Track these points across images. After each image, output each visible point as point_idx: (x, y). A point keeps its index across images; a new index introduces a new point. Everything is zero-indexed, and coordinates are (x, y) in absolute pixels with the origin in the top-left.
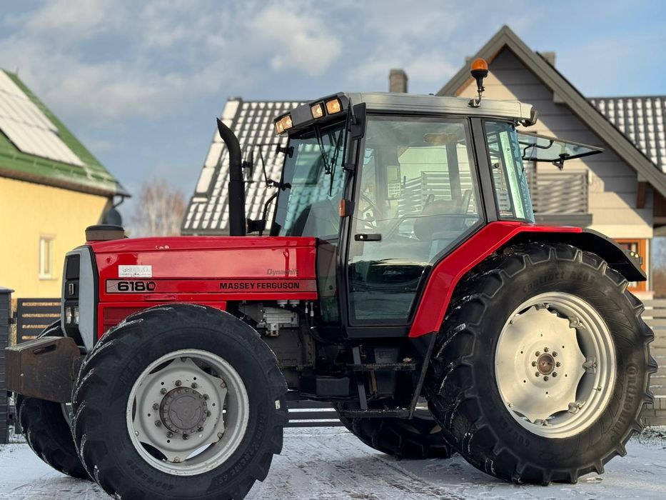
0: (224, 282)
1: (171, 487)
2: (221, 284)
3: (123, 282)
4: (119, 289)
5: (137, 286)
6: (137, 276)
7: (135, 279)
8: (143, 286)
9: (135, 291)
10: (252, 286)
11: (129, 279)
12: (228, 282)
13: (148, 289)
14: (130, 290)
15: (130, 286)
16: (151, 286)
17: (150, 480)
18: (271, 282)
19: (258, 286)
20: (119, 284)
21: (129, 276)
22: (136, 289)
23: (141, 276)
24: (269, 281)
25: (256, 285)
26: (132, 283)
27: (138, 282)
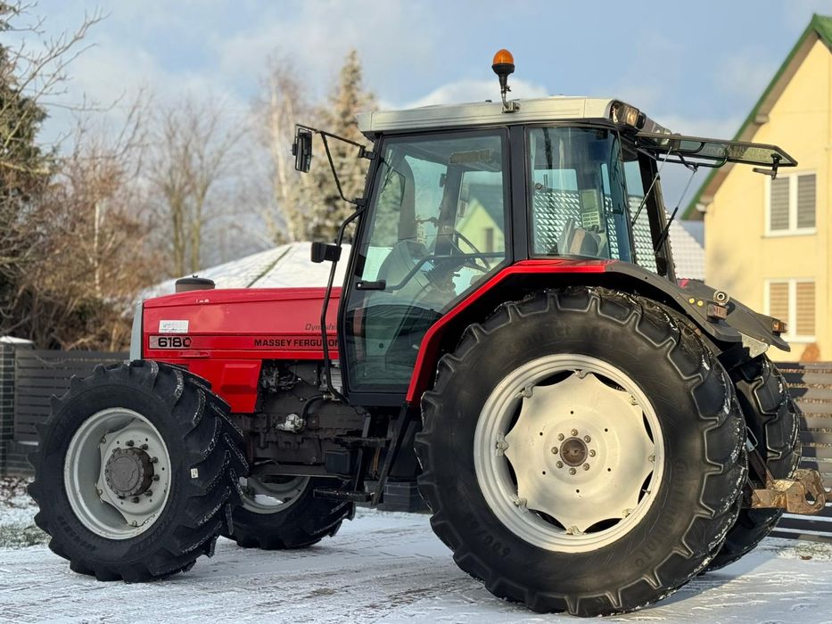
0: (258, 338)
1: (94, 548)
2: (256, 341)
3: (163, 338)
4: (160, 345)
5: (175, 342)
6: (174, 332)
7: (173, 334)
8: (180, 342)
9: (173, 347)
10: (289, 343)
11: (168, 334)
12: (263, 338)
13: (185, 345)
14: (168, 347)
15: (168, 342)
16: (187, 342)
17: (77, 539)
18: (311, 338)
19: (295, 343)
20: (160, 339)
21: (168, 332)
22: (174, 346)
23: (178, 332)
24: (306, 338)
25: (292, 342)
26: (170, 339)
27: (176, 337)
